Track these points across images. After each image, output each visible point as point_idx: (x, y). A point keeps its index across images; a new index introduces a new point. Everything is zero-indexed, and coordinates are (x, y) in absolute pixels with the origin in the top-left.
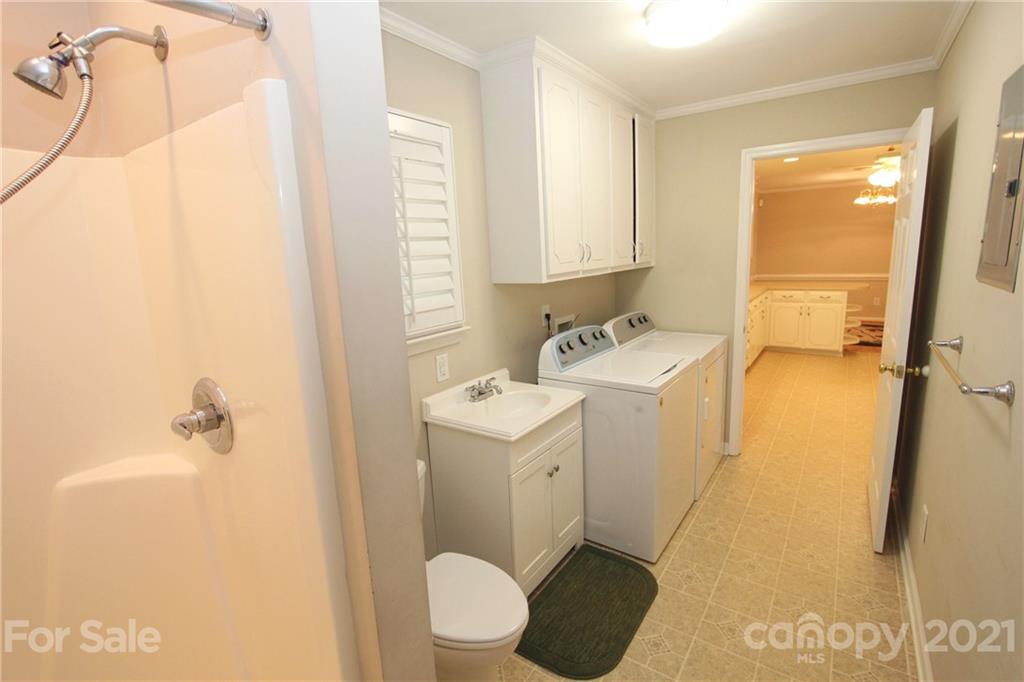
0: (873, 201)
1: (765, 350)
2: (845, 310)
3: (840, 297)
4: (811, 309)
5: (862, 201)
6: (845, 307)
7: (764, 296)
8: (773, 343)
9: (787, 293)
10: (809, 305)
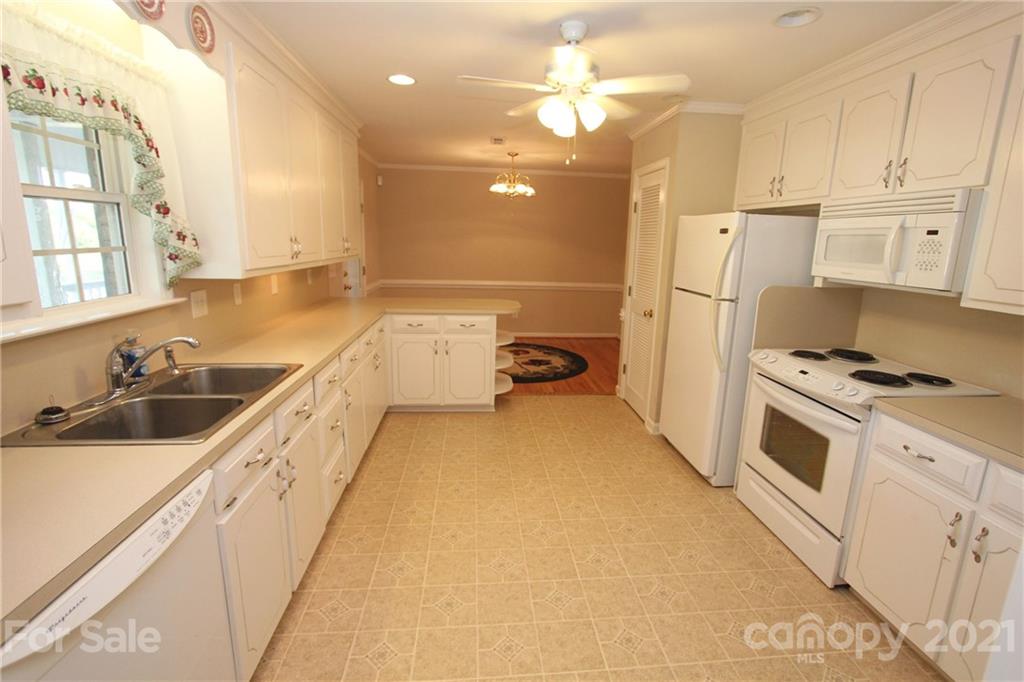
0: (511, 191)
1: (389, 413)
2: (495, 344)
3: (486, 322)
4: (449, 344)
5: (499, 188)
6: (494, 340)
7: (378, 325)
8: (398, 401)
9: (415, 319)
10: (446, 337)
